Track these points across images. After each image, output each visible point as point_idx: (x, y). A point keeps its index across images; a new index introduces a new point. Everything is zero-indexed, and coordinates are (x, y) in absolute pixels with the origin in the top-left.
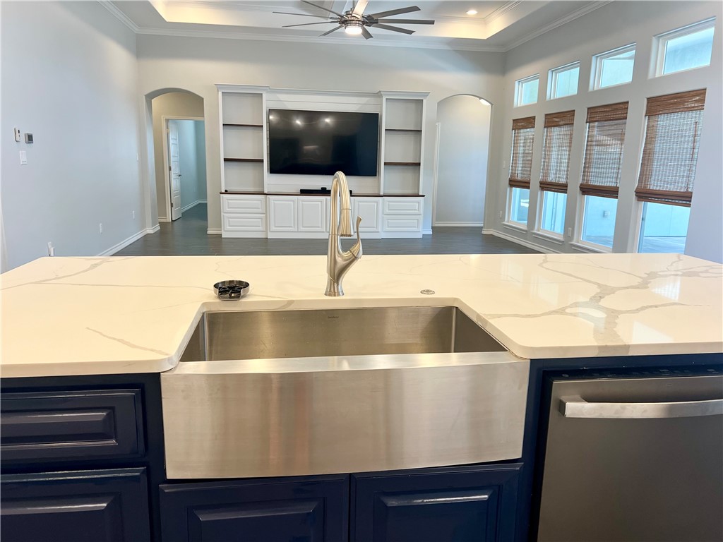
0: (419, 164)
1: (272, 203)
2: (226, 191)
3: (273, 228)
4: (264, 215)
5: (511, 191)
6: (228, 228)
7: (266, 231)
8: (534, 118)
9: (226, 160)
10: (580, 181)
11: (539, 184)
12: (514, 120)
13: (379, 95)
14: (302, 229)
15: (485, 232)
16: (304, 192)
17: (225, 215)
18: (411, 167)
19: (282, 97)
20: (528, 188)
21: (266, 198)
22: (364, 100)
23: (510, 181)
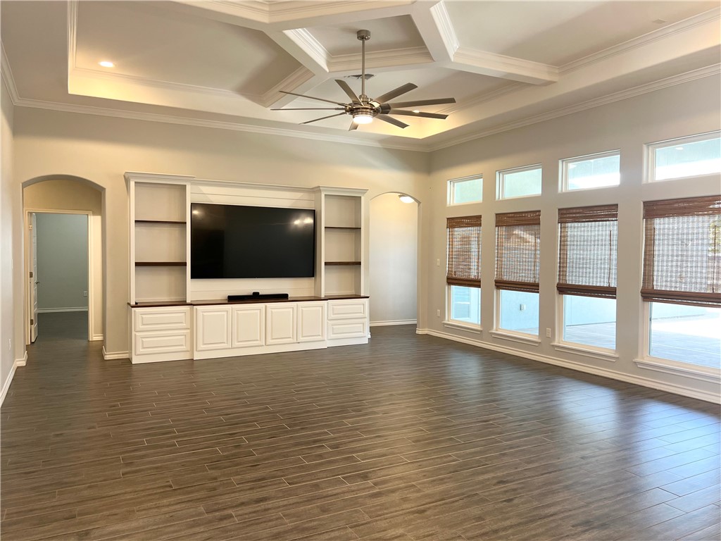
0: (360, 263)
1: (200, 315)
2: (136, 303)
3: (201, 347)
4: (189, 331)
5: (449, 289)
6: (141, 350)
7: (192, 351)
8: (479, 217)
9: (137, 264)
10: (558, 281)
11: (494, 283)
12: (448, 219)
13: (316, 190)
14: (236, 344)
15: (419, 332)
16: (233, 299)
17: (137, 334)
18: (351, 266)
19: (205, 189)
20: (479, 286)
21: (192, 311)
22: (299, 195)
23: (448, 279)
